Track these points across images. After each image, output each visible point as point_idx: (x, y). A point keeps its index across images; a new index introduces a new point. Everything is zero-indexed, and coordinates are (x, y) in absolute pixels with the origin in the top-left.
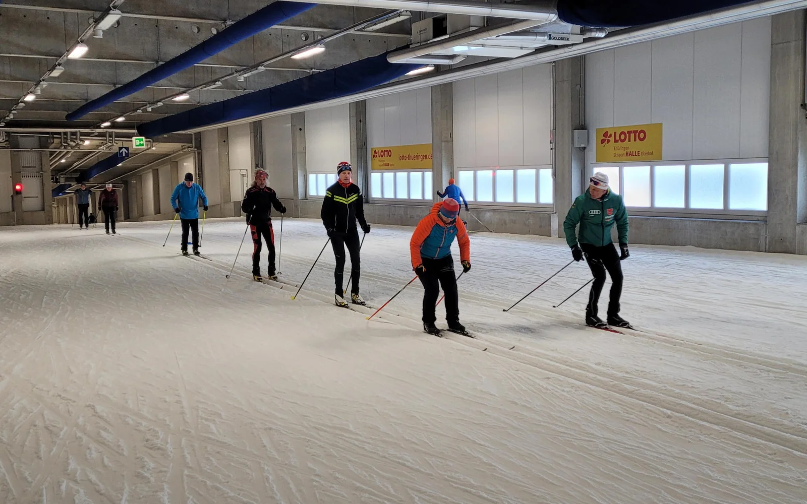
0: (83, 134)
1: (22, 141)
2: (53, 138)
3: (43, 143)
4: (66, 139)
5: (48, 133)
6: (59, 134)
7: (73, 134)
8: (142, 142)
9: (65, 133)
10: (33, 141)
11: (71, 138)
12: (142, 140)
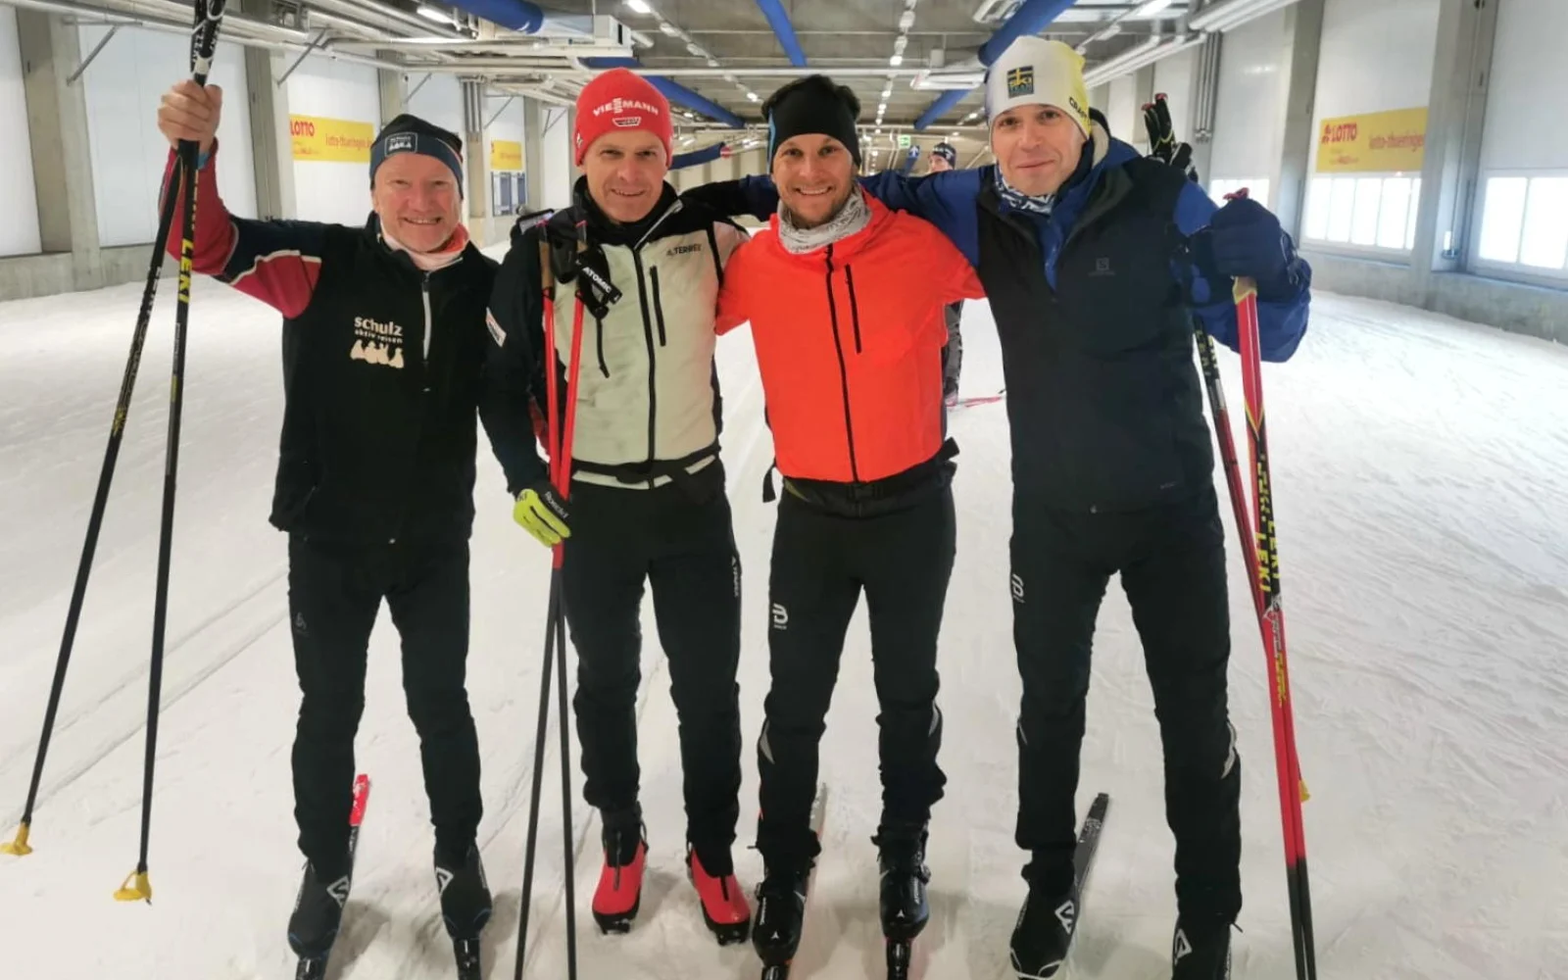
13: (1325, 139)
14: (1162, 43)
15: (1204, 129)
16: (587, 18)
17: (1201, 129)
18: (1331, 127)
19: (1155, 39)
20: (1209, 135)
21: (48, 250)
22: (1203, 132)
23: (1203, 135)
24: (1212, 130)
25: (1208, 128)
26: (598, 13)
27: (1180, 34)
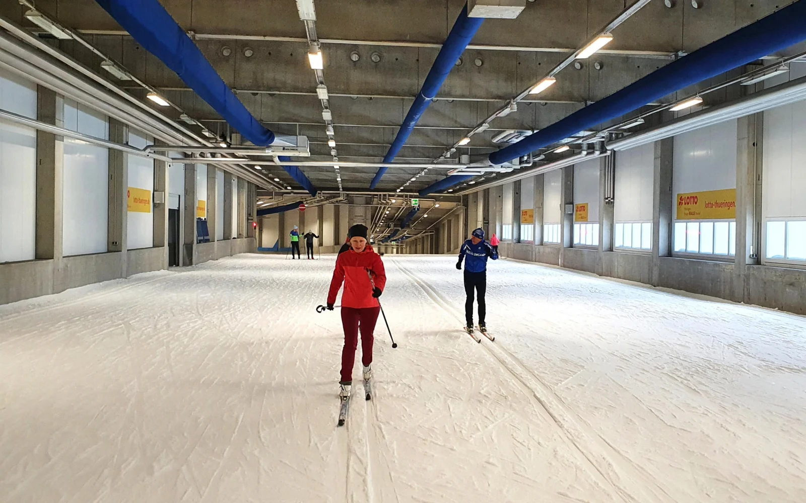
0: (390, 195)
1: (356, 200)
2: (374, 198)
3: (368, 201)
4: (380, 198)
5: (370, 195)
6: (377, 195)
7: (385, 195)
8: (416, 202)
9: (380, 195)
10: (362, 200)
11: (383, 198)
12: (417, 200)
13: (680, 203)
14: (588, 154)
15: (610, 198)
16: (295, 137)
17: (608, 198)
18: (683, 197)
19: (584, 153)
20: (612, 200)
21: (39, 257)
22: (609, 199)
23: (609, 200)
24: (613, 198)
25: (612, 197)
26: (300, 135)
27: (597, 150)
